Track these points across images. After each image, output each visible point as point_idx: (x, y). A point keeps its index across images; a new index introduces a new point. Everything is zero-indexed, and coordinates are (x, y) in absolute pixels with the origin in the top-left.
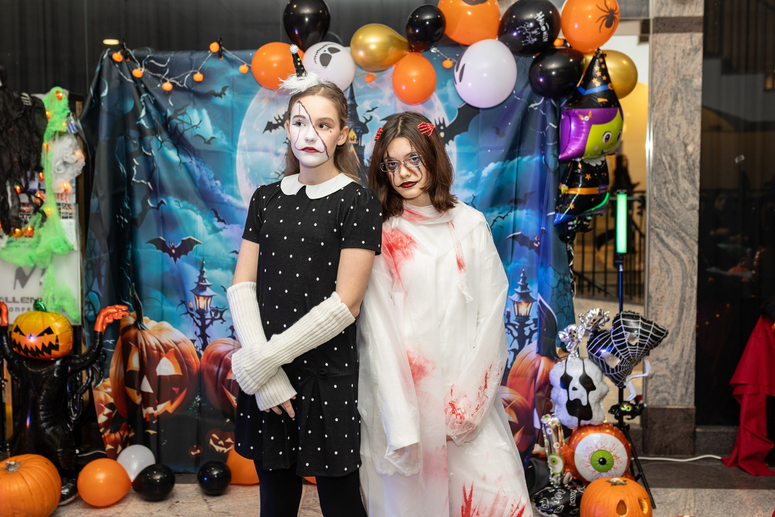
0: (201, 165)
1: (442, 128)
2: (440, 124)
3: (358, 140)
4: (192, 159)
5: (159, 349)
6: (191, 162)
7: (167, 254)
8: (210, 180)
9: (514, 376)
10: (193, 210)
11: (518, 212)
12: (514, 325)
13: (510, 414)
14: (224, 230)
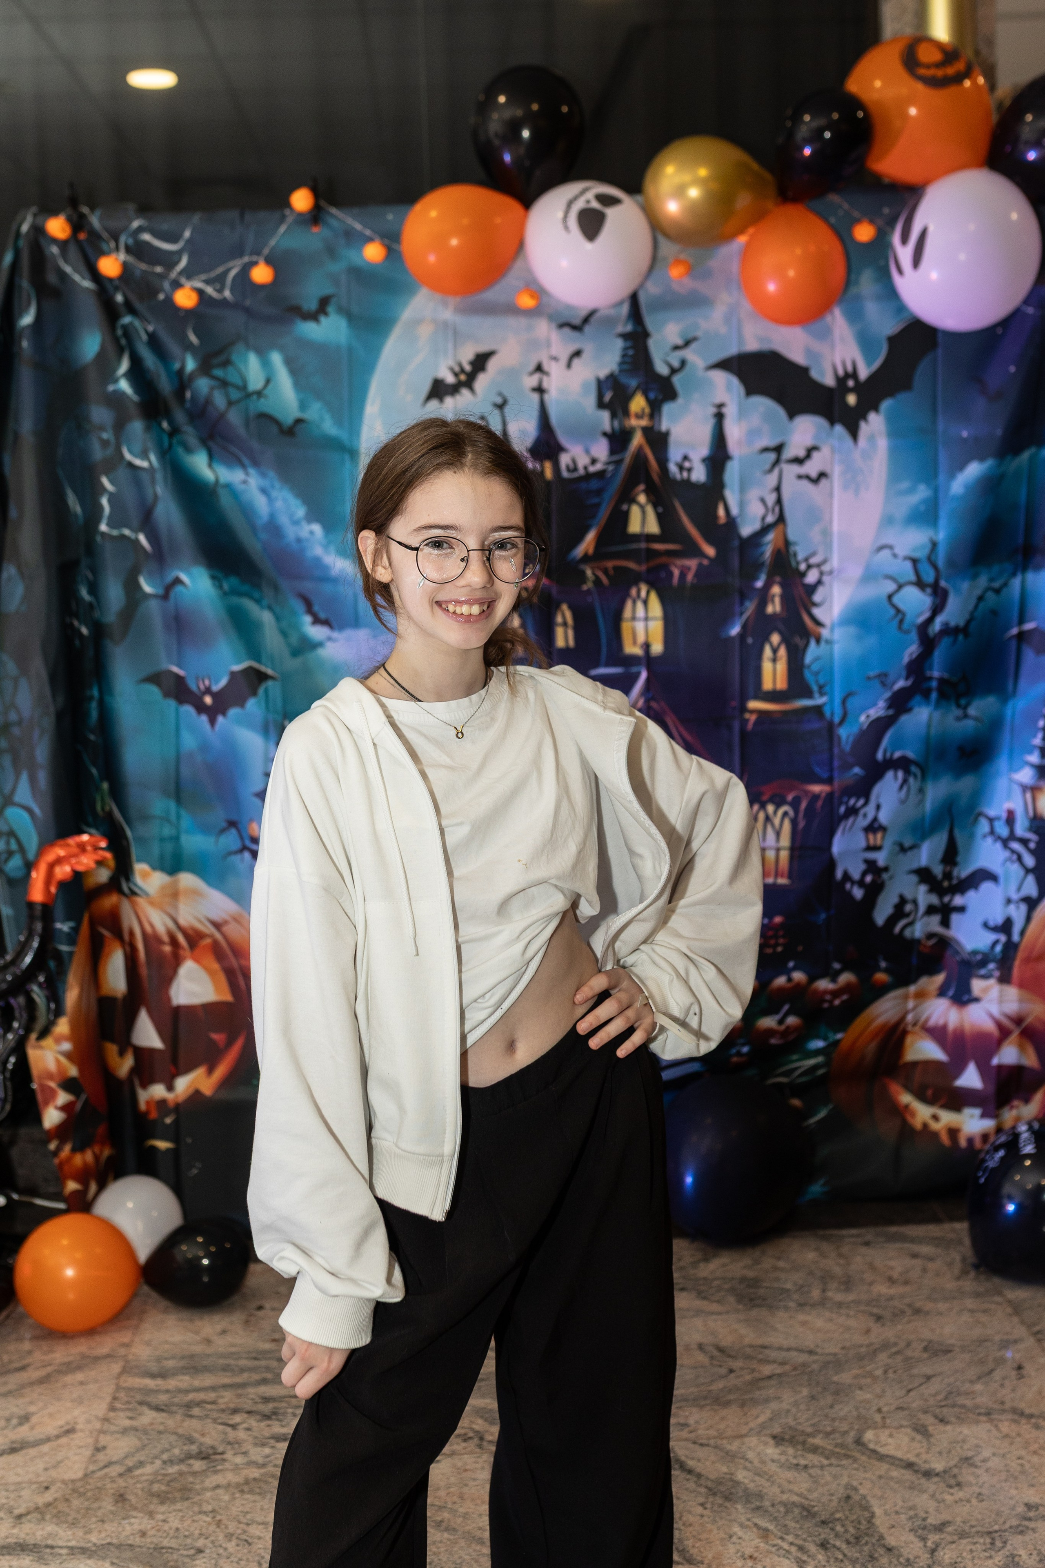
0: (273, 487)
1: (851, 383)
2: (847, 376)
3: (652, 416)
4: (247, 474)
5: (174, 942)
6: (245, 482)
7: (188, 710)
8: (296, 523)
9: (1027, 960)
10: (252, 598)
11: (1030, 576)
12: (1024, 842)
13: (1022, 1048)
14: (329, 644)
